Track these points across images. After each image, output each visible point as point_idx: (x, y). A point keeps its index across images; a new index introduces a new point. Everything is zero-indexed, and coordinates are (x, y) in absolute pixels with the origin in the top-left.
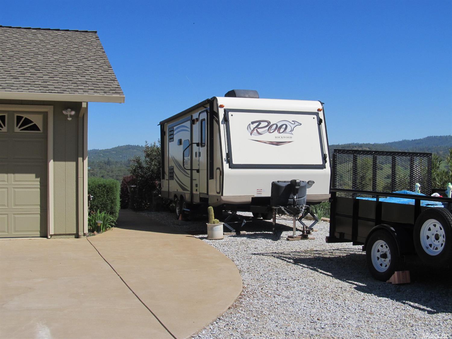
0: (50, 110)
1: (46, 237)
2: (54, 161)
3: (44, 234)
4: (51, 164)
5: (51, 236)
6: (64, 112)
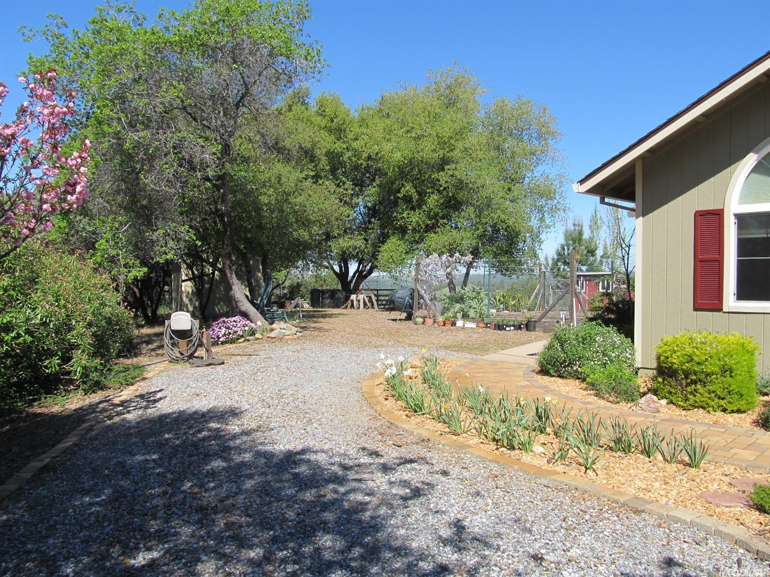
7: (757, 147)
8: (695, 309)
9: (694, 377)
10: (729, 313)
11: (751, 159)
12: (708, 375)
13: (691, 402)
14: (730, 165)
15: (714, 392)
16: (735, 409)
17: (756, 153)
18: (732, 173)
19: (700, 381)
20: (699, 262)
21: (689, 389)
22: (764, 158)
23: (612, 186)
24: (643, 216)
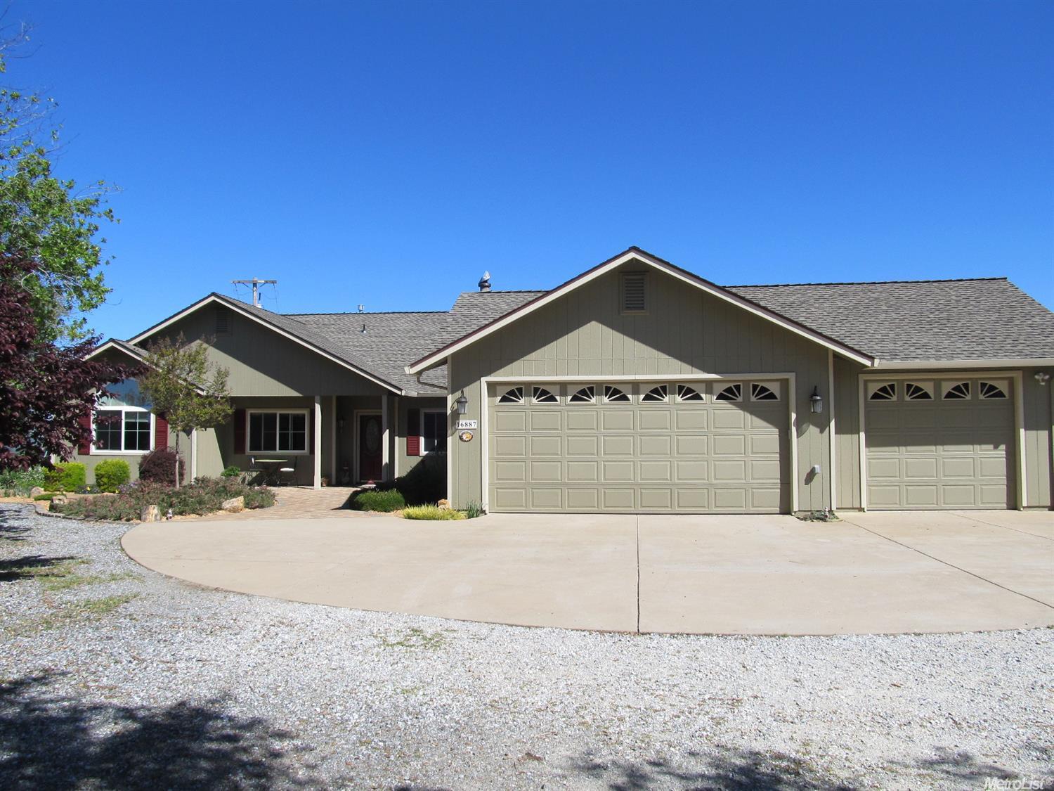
0: (1018, 376)
1: (1015, 508)
2: (1026, 430)
3: (1013, 504)
4: (1022, 431)
5: (1024, 508)
6: (1037, 377)
8: (79, 454)
10: (92, 455)
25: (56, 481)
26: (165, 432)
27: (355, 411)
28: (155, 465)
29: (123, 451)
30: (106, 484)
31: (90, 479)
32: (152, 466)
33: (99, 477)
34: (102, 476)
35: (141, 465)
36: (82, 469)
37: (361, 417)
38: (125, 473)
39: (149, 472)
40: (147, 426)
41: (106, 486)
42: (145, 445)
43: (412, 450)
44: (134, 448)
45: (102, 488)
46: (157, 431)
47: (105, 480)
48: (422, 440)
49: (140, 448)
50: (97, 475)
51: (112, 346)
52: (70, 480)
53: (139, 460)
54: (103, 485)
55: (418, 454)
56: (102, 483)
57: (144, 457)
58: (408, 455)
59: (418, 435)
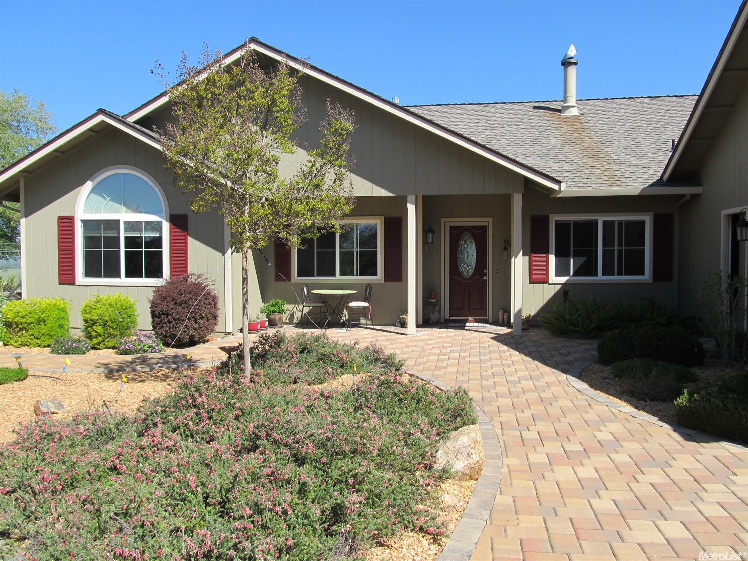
7: (93, 177)
8: (60, 284)
9: (21, 326)
10: (79, 286)
11: (89, 185)
12: (29, 324)
13: (20, 342)
14: (77, 187)
15: (33, 335)
16: (46, 344)
17: (92, 181)
18: (79, 193)
19: (25, 328)
20: (61, 251)
21: (19, 334)
22: (97, 184)
23: (7, 193)
24: (26, 217)
25: (21, 329)
26: (185, 252)
27: (443, 220)
28: (175, 303)
29: (123, 280)
30: (100, 335)
31: (76, 327)
32: (171, 305)
33: (90, 323)
34: (94, 323)
35: (154, 305)
36: (63, 310)
37: (452, 228)
38: (129, 317)
39: (168, 315)
40: (157, 242)
41: (100, 339)
42: (155, 271)
43: (537, 277)
44: (140, 275)
45: (95, 341)
46: (172, 251)
47: (99, 329)
48: (552, 258)
49: (148, 275)
50: (86, 321)
51: (103, 122)
52: (44, 328)
53: (150, 295)
54: (96, 337)
55: (545, 281)
56: (94, 333)
57: (158, 290)
58: (530, 282)
59: (546, 252)
